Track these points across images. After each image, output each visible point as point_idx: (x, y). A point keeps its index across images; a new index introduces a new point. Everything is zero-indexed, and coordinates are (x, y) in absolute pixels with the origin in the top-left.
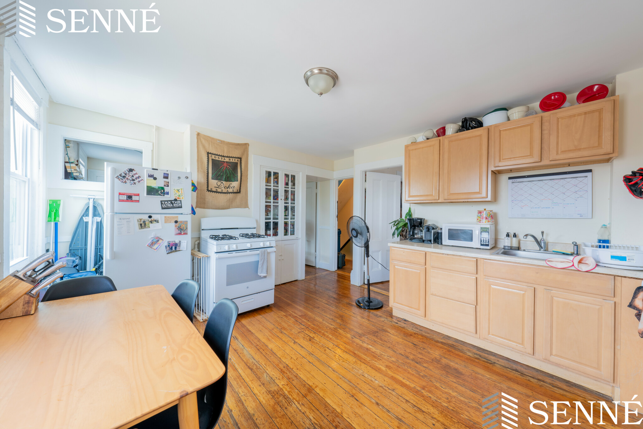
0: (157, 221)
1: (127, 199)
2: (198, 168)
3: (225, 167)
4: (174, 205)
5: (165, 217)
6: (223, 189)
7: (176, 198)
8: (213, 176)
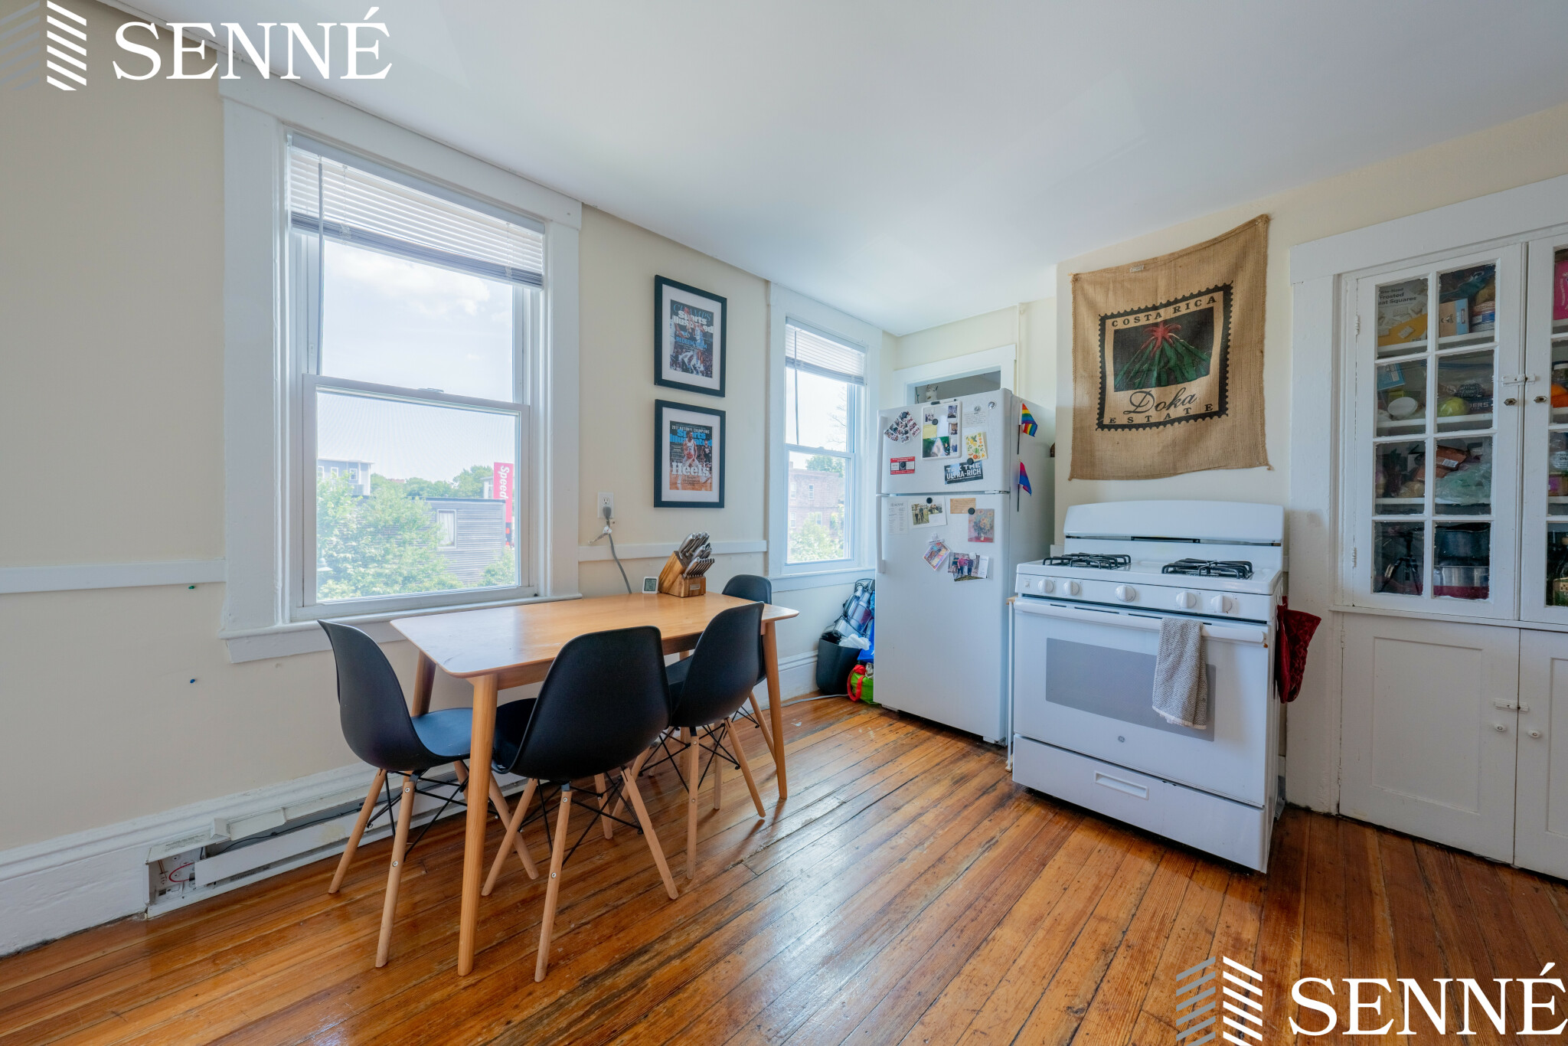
0: (939, 509)
1: (900, 470)
2: (1075, 372)
3: (1160, 339)
4: (968, 474)
5: (951, 500)
6: (1153, 412)
7: (972, 457)
8: (1118, 379)
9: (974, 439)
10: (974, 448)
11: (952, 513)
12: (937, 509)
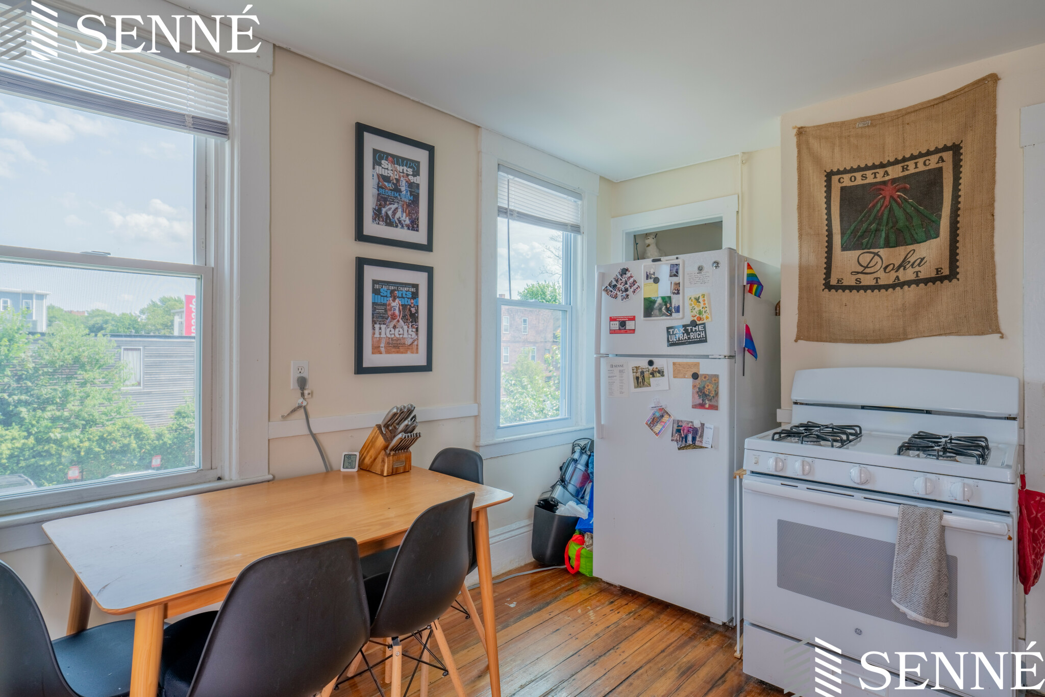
0: (661, 373)
1: (620, 329)
2: (800, 229)
3: (888, 198)
4: (692, 336)
5: (674, 364)
6: (881, 274)
7: (695, 319)
8: (845, 238)
9: (697, 300)
10: (697, 309)
11: (674, 377)
12: (659, 372)
